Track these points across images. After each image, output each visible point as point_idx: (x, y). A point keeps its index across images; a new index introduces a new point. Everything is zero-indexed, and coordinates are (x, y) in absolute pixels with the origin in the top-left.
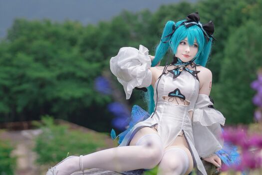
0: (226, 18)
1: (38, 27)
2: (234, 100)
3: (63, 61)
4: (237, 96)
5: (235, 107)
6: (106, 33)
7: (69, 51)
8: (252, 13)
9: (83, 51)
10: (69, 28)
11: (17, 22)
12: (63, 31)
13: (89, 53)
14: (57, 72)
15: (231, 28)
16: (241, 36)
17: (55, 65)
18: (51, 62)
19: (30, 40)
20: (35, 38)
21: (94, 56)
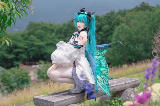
0: (113, 22)
1: (39, 25)
2: (117, 54)
3: (49, 38)
4: (118, 53)
5: (117, 57)
6: (66, 28)
7: (51, 34)
8: (123, 20)
9: (56, 35)
10: (51, 25)
11: (30, 23)
12: (48, 26)
13: (59, 35)
14: (46, 43)
15: (115, 26)
16: (119, 29)
17: (45, 40)
18: (44, 39)
19: (35, 30)
20: (37, 29)
21: (61, 36)
